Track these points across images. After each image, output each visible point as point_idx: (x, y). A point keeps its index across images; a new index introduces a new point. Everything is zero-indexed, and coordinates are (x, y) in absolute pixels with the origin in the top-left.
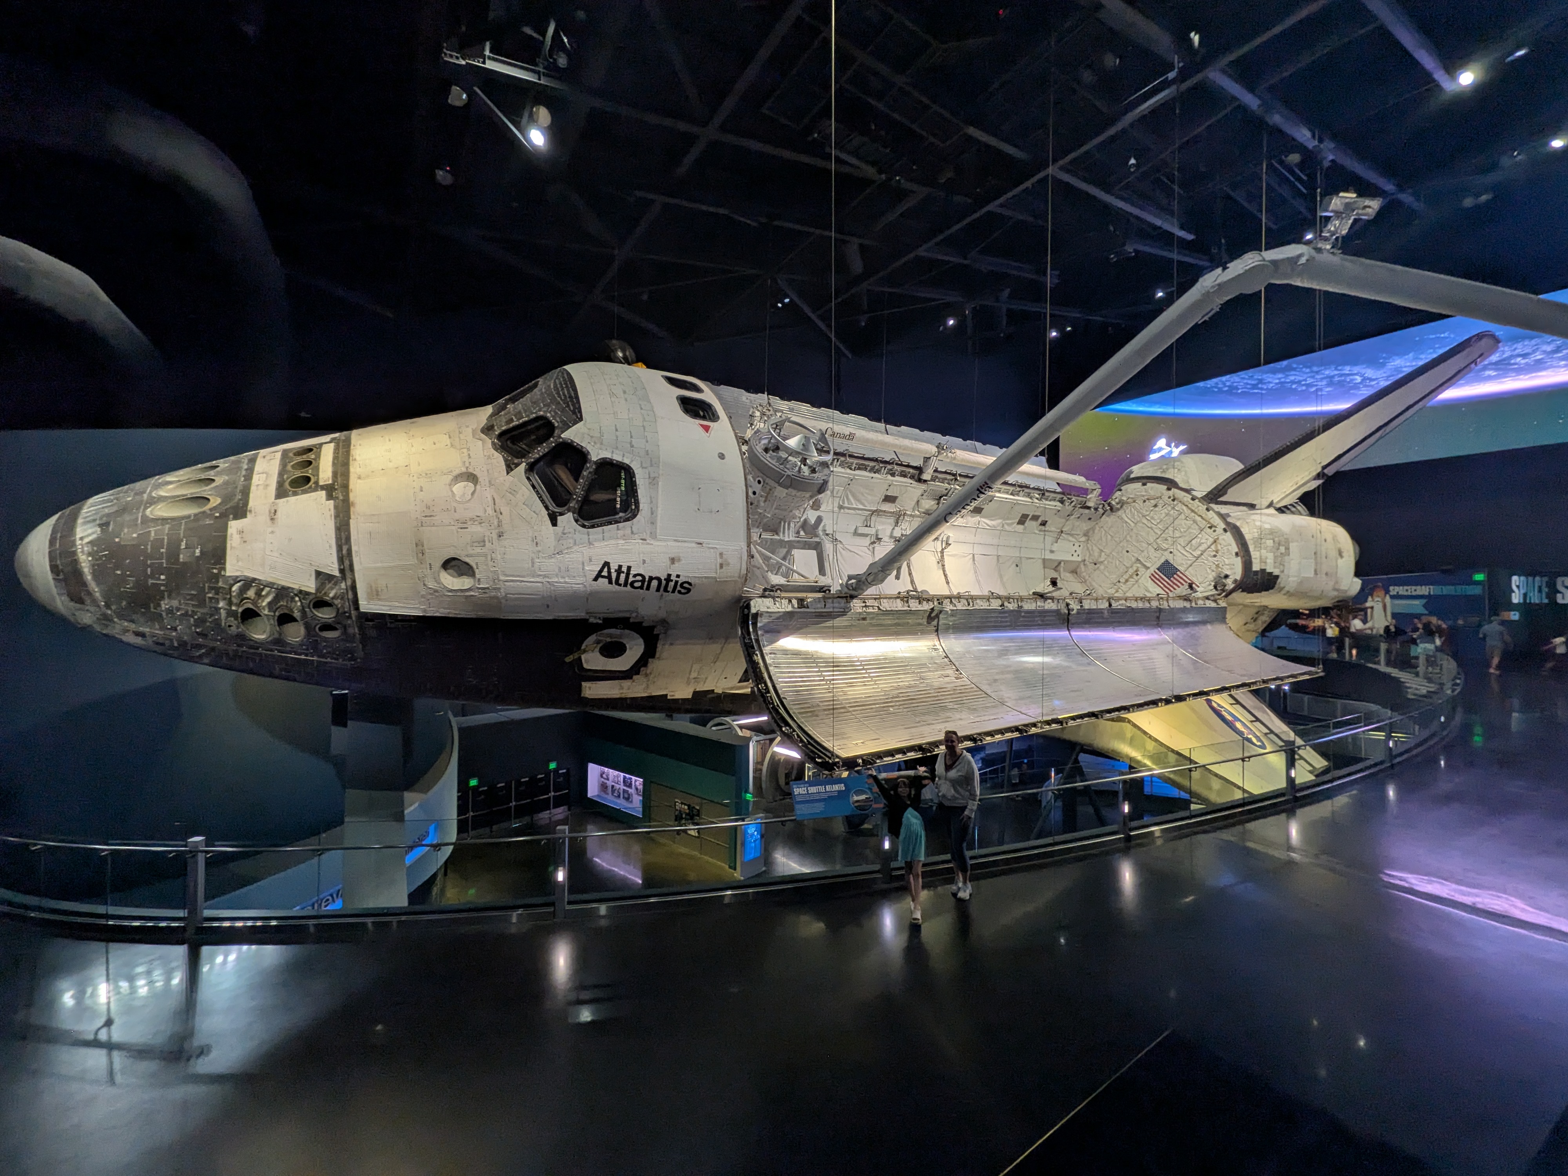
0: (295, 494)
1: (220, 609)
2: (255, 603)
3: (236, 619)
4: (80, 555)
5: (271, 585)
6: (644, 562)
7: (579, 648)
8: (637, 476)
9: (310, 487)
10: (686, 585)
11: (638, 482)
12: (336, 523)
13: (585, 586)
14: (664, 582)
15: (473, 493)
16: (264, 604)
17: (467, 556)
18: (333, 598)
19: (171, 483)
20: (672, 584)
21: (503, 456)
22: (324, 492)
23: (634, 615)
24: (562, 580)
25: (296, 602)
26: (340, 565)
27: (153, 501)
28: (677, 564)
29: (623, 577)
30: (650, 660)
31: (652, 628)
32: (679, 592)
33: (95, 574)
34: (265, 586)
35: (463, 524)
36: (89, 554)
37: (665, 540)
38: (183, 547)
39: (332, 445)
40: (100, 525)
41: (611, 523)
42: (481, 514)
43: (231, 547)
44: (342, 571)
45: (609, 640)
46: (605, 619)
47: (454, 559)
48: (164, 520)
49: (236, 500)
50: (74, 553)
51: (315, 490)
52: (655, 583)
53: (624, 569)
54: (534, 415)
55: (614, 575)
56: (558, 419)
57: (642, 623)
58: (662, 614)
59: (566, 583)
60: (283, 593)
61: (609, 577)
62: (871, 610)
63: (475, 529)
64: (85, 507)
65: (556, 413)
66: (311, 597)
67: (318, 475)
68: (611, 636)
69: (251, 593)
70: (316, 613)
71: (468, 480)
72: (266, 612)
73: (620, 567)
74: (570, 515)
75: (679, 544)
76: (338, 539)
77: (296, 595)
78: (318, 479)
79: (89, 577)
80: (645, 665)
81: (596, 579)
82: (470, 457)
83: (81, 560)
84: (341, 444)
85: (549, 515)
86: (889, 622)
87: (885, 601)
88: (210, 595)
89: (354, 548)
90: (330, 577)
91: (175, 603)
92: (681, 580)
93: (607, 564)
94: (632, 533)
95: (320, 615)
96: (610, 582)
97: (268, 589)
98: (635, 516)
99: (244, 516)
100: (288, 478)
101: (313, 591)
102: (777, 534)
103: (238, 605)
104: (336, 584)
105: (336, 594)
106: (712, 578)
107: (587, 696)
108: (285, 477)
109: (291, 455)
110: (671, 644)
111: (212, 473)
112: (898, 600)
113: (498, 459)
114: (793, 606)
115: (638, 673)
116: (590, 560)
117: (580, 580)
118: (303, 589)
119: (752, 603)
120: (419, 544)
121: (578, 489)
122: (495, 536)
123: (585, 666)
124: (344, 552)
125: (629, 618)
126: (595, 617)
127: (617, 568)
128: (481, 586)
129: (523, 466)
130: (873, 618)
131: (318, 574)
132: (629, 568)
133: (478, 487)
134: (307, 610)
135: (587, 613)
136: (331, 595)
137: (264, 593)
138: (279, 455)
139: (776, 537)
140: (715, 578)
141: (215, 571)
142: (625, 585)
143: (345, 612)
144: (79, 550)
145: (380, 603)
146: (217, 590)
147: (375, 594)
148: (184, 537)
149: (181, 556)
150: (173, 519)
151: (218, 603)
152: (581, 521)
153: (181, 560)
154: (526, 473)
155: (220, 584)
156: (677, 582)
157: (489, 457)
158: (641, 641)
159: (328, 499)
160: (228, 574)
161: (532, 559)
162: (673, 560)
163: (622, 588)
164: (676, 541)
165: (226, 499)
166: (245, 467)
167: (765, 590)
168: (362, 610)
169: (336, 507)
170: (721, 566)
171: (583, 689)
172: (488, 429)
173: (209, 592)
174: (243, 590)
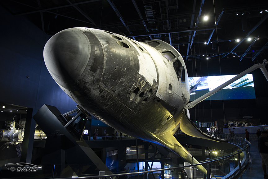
1: (133, 86)
2: (140, 86)
3: (133, 91)
5: (146, 81)
13: (181, 98)
26: (157, 79)
29: (184, 97)
36: (107, 52)
38: (131, 60)
43: (140, 64)
47: (170, 84)
49: (134, 48)
51: (146, 53)
52: (185, 100)
59: (179, 96)
60: (147, 83)
66: (151, 88)
69: (141, 82)
72: (140, 90)
74: (181, 78)
77: (148, 86)
78: (143, 50)
79: (105, 61)
83: (104, 53)
85: (177, 77)
88: (133, 80)
89: (159, 74)
90: (155, 82)
93: (183, 93)
94: (184, 86)
98: (185, 82)
103: (136, 86)
104: (155, 85)
113: (166, 59)
116: (182, 91)
118: (150, 84)
120: (167, 78)
121: (181, 72)
128: (172, 93)
129: (172, 63)
132: (184, 95)
134: (148, 92)
136: (154, 88)
137: (144, 83)
141: (137, 71)
145: (159, 94)
147: (160, 90)
149: (131, 63)
151: (134, 83)
155: (137, 77)
159: (150, 57)
160: (139, 74)
161: (177, 88)
165: (131, 47)
168: (155, 95)
172: (158, 50)
173: (134, 79)
174: (141, 80)
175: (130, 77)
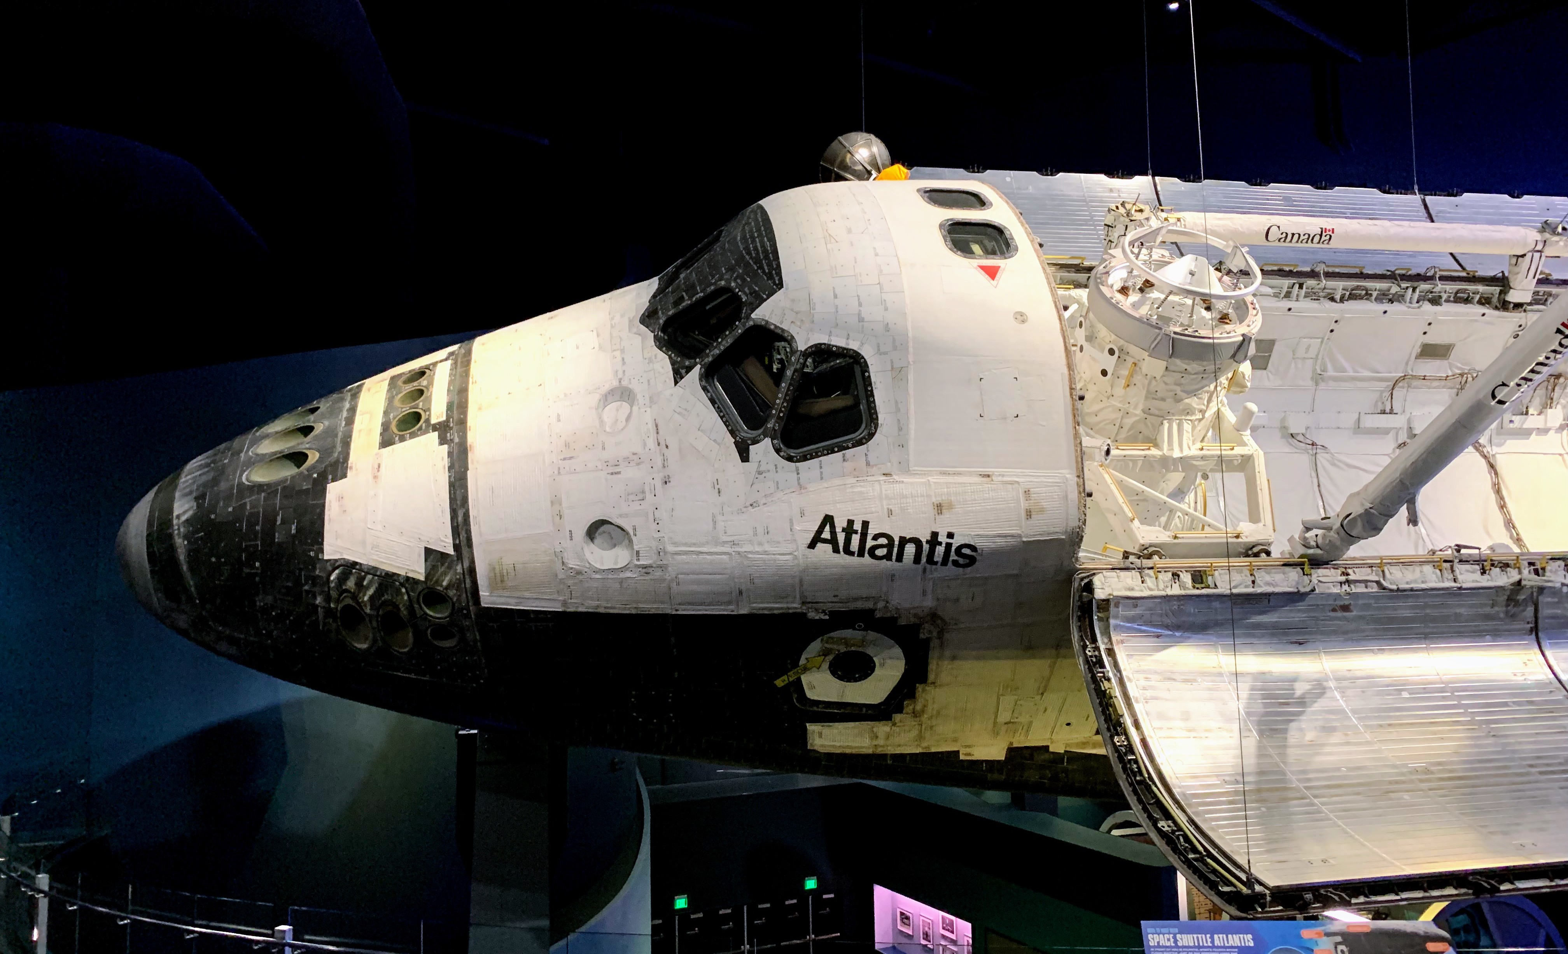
0: (402, 439)
1: (317, 606)
2: (354, 597)
3: (335, 621)
4: (176, 538)
5: (373, 571)
6: (890, 512)
7: (796, 664)
8: (872, 369)
9: (420, 429)
10: (966, 551)
11: (873, 379)
12: (450, 477)
13: (796, 558)
14: (926, 547)
15: (628, 419)
16: (366, 598)
17: (621, 516)
18: (447, 588)
19: (267, 436)
20: (940, 550)
21: (670, 357)
22: (436, 433)
23: (881, 605)
24: (757, 549)
25: (402, 594)
26: (454, 539)
27: (250, 464)
28: (946, 515)
29: (856, 539)
30: (920, 687)
31: (915, 628)
32: (955, 563)
33: (189, 563)
34: (367, 573)
35: (614, 469)
36: (185, 537)
37: (924, 474)
38: (279, 522)
39: (449, 363)
40: (196, 499)
41: (833, 452)
42: (639, 449)
43: (330, 520)
44: (456, 547)
45: (843, 649)
46: (832, 613)
47: (603, 522)
48: (259, 488)
49: (336, 455)
50: (171, 536)
51: (426, 432)
52: (910, 549)
53: (858, 526)
54: (712, 288)
55: (841, 537)
56: (746, 290)
57: (894, 620)
58: (929, 603)
59: (766, 553)
60: (388, 581)
61: (833, 541)
62: (1360, 589)
63: (631, 473)
64: (183, 475)
65: (744, 280)
66: (420, 588)
67: (429, 410)
68: (846, 642)
69: (351, 584)
70: (428, 612)
71: (621, 399)
72: (368, 611)
73: (851, 522)
74: (767, 441)
75: (950, 479)
76: (452, 500)
77: (402, 585)
78: (429, 415)
79: (185, 568)
80: (912, 695)
81: (812, 545)
82: (624, 363)
83: (177, 545)
84: (459, 360)
85: (736, 444)
86: (1407, 613)
87: (1393, 569)
88: (306, 588)
89: (472, 513)
90: (443, 556)
91: (269, 599)
92: (956, 542)
93: (828, 520)
94: (868, 464)
95: (431, 613)
96: (836, 550)
97: (370, 577)
98: (871, 435)
99: (344, 476)
100: (394, 418)
101: (422, 578)
102: (1156, 446)
103: (338, 601)
104: (450, 567)
105: (451, 581)
106: (1012, 536)
107: (816, 748)
108: (391, 416)
109: (400, 383)
110: (954, 658)
111: (312, 417)
112: (1428, 569)
113: (662, 362)
114: (1182, 586)
115: (900, 710)
116: (802, 514)
117: (790, 548)
118: (410, 575)
119: (1097, 581)
120: (555, 502)
121: (780, 400)
122: (658, 483)
123: (810, 695)
124: (460, 519)
125: (872, 611)
126: (817, 610)
127: (845, 525)
128: (641, 562)
129: (697, 370)
130: (1367, 607)
131: (428, 552)
132: (865, 524)
133: (635, 408)
134: (416, 606)
135: (803, 603)
136: (445, 583)
137: (365, 583)
138: (385, 385)
139: (1154, 452)
140: (1020, 536)
141: (312, 554)
142: (861, 554)
143: (462, 609)
144: (176, 532)
145: (507, 594)
146: (314, 580)
147: (499, 581)
148: (280, 509)
149: (277, 535)
150: (269, 485)
151: (315, 598)
152: (786, 451)
153: (276, 540)
154: (700, 380)
155: (317, 572)
156: (949, 545)
157: (650, 361)
158: (898, 651)
159: (441, 444)
160: (326, 557)
161: (714, 516)
162: (939, 508)
163: (855, 560)
164: (944, 473)
165: (325, 452)
166: (347, 405)
167: (1126, 555)
168: (483, 605)
169: (450, 454)
170: (1029, 514)
171: (809, 735)
172: (648, 318)
173: (306, 583)
174: (343, 579)
175: (290, 584)
